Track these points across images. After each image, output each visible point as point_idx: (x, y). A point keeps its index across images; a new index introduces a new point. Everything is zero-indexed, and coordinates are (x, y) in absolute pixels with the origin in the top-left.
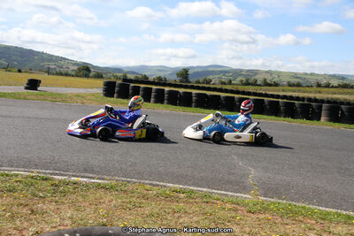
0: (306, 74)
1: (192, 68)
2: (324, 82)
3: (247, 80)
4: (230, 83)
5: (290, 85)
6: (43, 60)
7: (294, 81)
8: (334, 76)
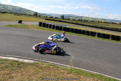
0: (96, 18)
1: (65, 15)
2: (100, 21)
3: (80, 19)
4: (75, 20)
5: (91, 21)
6: (25, 11)
7: (92, 20)
8: (103, 19)
